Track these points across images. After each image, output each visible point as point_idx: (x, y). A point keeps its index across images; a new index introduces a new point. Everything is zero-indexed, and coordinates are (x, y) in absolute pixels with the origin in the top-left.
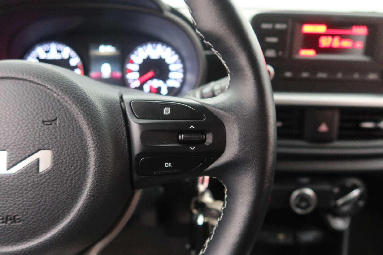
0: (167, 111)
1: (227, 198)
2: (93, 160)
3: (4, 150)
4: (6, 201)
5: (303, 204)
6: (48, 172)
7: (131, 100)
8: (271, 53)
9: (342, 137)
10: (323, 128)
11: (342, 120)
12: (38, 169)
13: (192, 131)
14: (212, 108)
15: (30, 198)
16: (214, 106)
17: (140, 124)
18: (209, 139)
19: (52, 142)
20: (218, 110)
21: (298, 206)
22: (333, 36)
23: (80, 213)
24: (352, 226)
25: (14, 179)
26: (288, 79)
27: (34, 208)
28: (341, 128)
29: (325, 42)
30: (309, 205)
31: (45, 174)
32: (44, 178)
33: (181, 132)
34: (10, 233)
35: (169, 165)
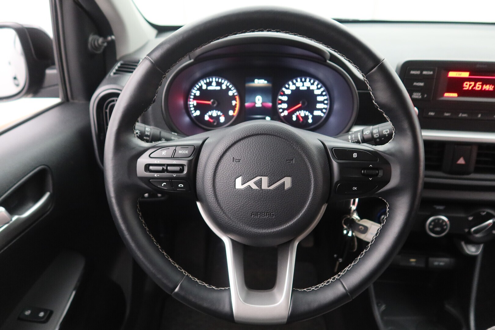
0: (355, 155)
1: (388, 211)
2: (313, 184)
3: (267, 176)
4: (267, 204)
5: (438, 229)
6: (289, 189)
7: (332, 147)
8: (417, 95)
9: (478, 170)
10: (461, 161)
11: (479, 155)
12: (284, 187)
13: (371, 168)
14: (383, 154)
15: (280, 203)
16: (384, 152)
17: (339, 163)
18: (381, 173)
19: (291, 173)
20: (387, 155)
21: (432, 230)
22: (476, 81)
23: (305, 213)
24: (484, 251)
25: (272, 192)
26: (431, 117)
27: (281, 209)
28: (478, 162)
29: (467, 86)
30: (443, 230)
31: (288, 190)
32: (287, 193)
33: (364, 169)
34: (268, 222)
35: (356, 188)
